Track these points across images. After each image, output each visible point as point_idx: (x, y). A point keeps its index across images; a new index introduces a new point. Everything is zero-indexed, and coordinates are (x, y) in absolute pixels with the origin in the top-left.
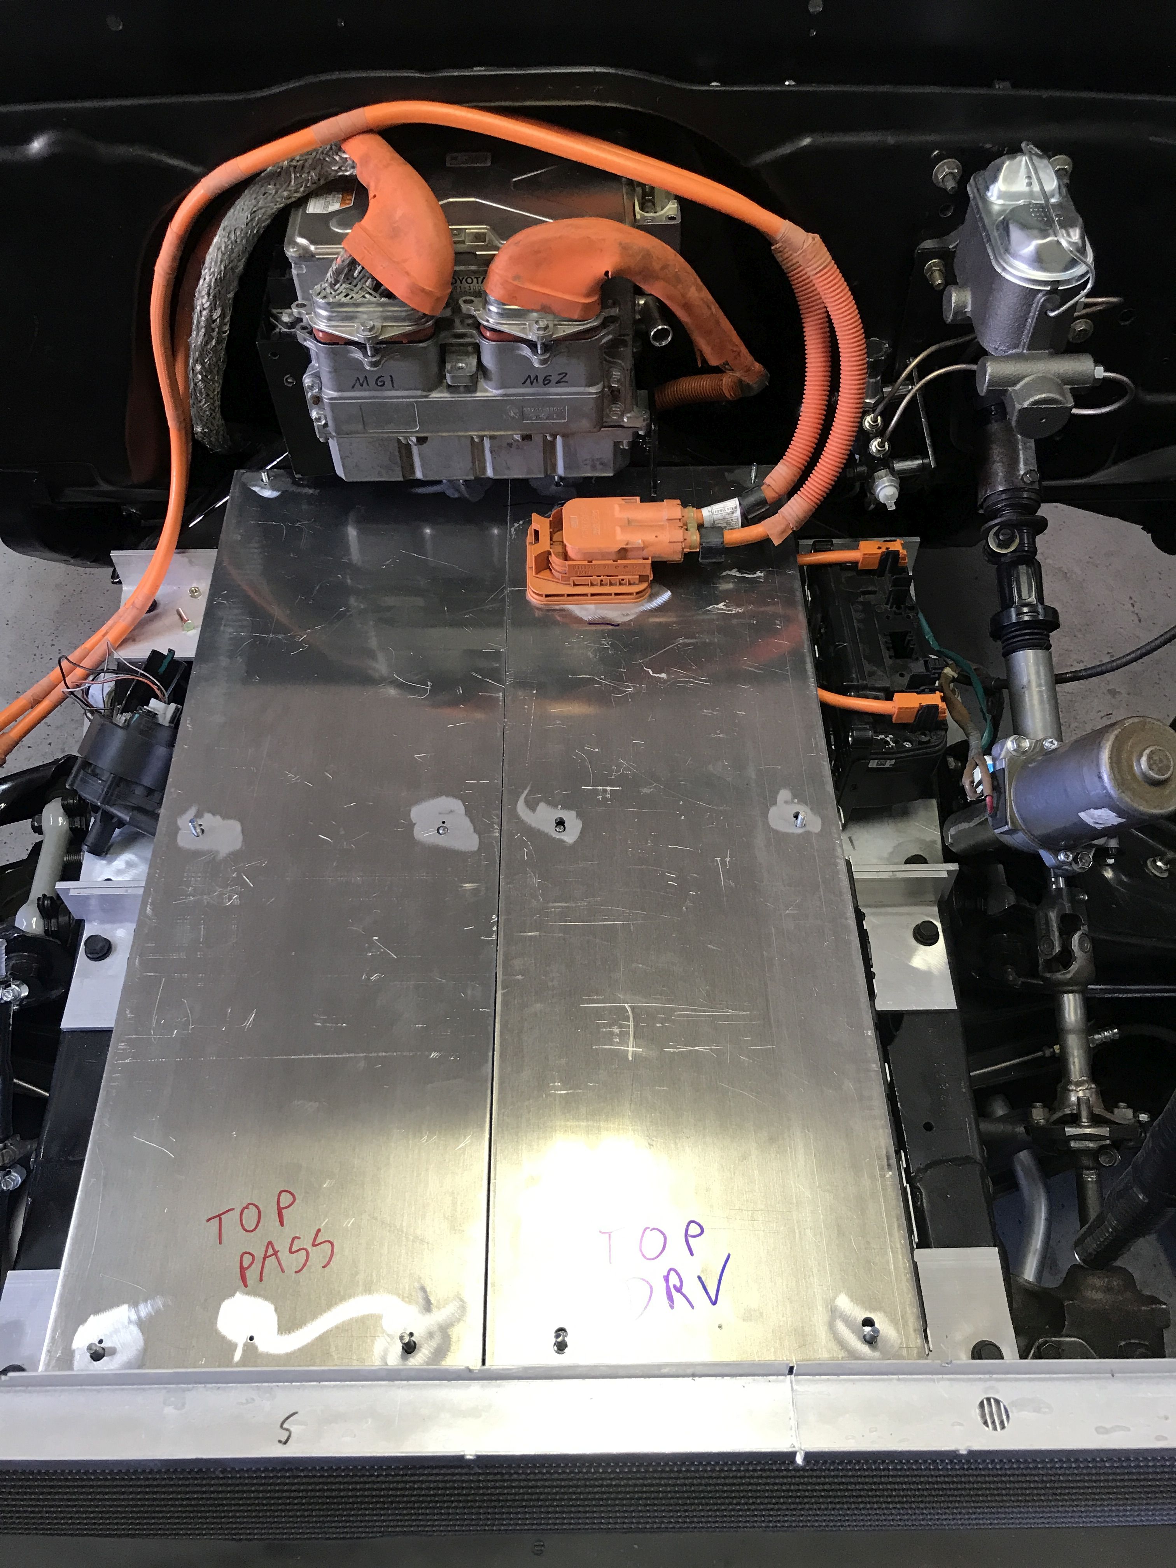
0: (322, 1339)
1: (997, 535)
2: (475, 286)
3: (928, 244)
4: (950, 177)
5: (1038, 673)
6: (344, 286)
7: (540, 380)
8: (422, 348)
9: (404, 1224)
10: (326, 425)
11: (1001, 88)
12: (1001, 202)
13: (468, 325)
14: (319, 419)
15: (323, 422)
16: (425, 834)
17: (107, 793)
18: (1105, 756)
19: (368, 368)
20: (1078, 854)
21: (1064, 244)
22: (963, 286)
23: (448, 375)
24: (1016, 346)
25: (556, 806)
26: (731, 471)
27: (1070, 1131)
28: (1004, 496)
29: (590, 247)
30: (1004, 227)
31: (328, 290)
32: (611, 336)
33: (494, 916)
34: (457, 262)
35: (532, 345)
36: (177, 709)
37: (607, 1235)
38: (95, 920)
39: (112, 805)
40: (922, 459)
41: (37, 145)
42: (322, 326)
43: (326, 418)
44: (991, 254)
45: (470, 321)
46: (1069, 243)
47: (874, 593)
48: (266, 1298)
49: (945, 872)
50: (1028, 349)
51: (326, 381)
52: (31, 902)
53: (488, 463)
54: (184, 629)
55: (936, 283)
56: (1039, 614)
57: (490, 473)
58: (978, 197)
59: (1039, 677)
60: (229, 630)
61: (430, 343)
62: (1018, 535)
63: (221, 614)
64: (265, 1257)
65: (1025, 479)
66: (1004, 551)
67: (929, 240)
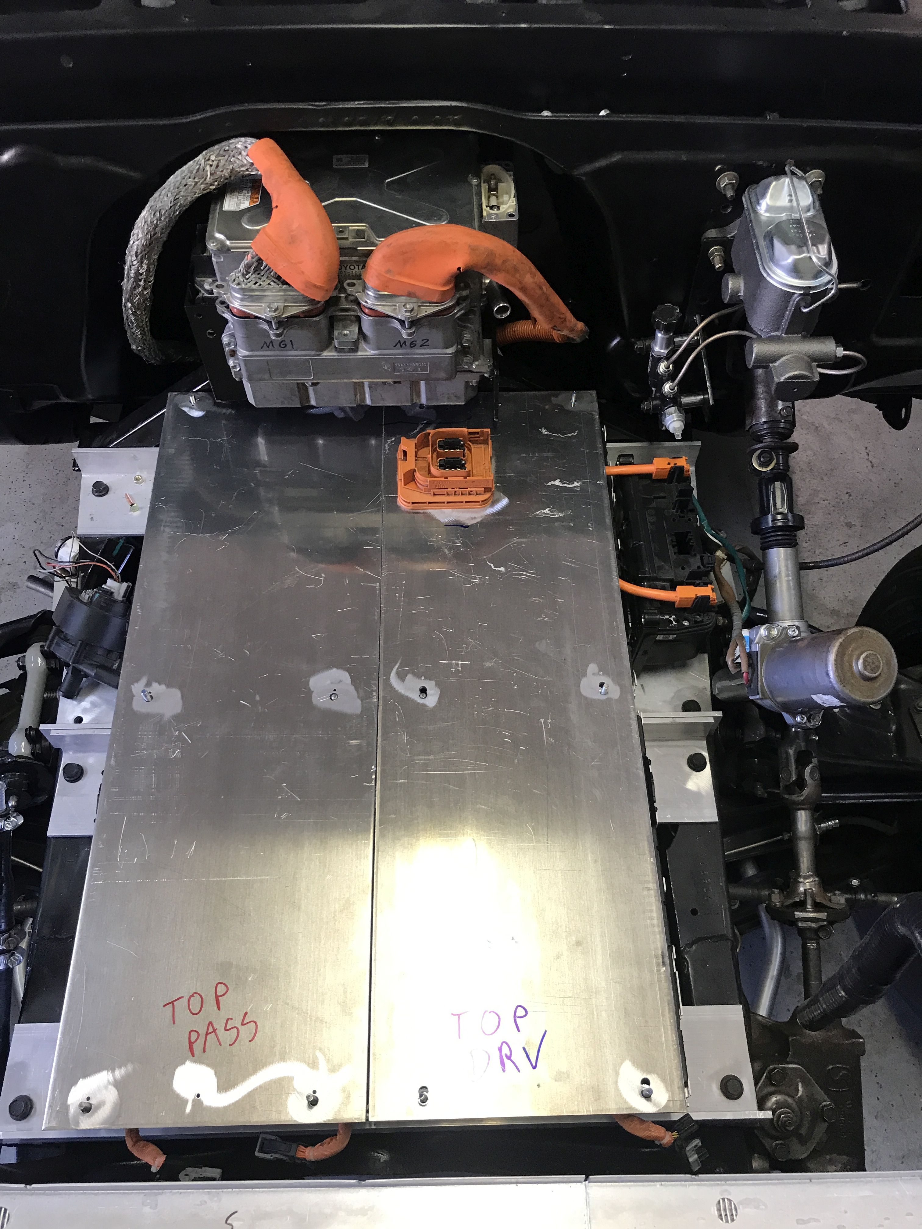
0: (250, 1095)
1: (759, 457)
2: (356, 272)
3: (712, 233)
4: (730, 186)
5: (787, 566)
6: (254, 276)
7: (408, 344)
8: (315, 321)
9: (309, 1008)
10: (240, 370)
11: (772, 118)
12: (768, 215)
13: (352, 301)
14: (235, 367)
15: (238, 369)
16: (320, 700)
17: (76, 655)
18: (832, 657)
19: (273, 338)
20: (811, 715)
21: (815, 259)
22: (738, 274)
23: (336, 341)
24: (777, 330)
25: (420, 677)
26: (556, 396)
27: (798, 914)
28: (765, 426)
29: (445, 249)
30: (770, 238)
31: (241, 279)
32: (463, 312)
33: (373, 767)
34: (341, 255)
35: (402, 322)
36: (128, 587)
37: (457, 1017)
38: (69, 750)
39: (81, 664)
40: (704, 395)
41: (7, 156)
42: (236, 305)
43: (239, 365)
44: (759, 260)
45: (352, 298)
46: (819, 258)
47: (664, 498)
48: (208, 1065)
49: (713, 718)
50: (786, 333)
51: (239, 341)
52: (21, 729)
53: (367, 396)
54: (131, 511)
55: (717, 267)
56: (788, 520)
57: (368, 402)
58: (750, 209)
59: (787, 569)
60: (167, 530)
61: (321, 317)
62: (776, 455)
63: (161, 517)
64: (207, 1034)
65: (782, 413)
66: (764, 470)
67: (713, 230)
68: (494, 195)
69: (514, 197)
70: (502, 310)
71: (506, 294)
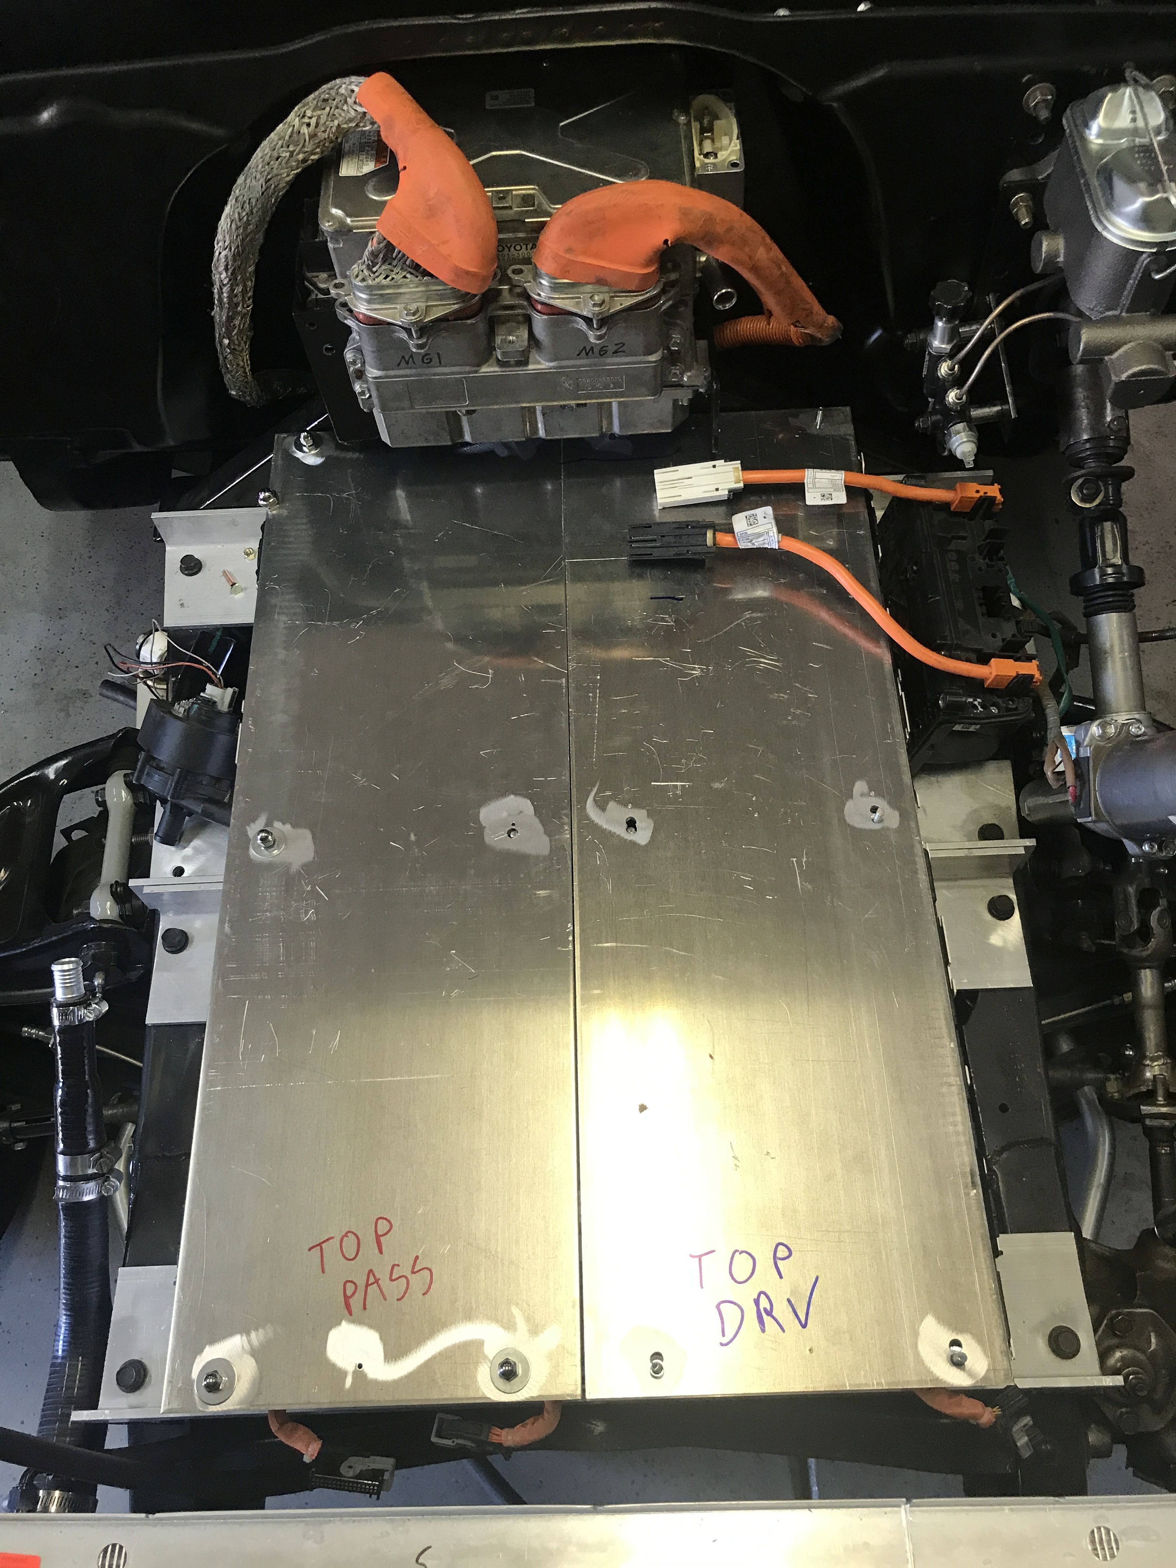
0: (427, 1365)
1: (1080, 489)
2: (523, 253)
3: (1015, 175)
4: (1043, 105)
5: (1121, 637)
6: (383, 267)
7: (596, 350)
8: (469, 325)
9: (499, 1250)
10: (370, 396)
12: (1100, 141)
13: (519, 295)
14: (363, 393)
15: (367, 396)
16: (495, 838)
17: (176, 786)
19: (414, 350)
20: (1164, 841)
21: (1174, 201)
22: (1055, 232)
23: (498, 351)
24: (1115, 307)
25: (626, 805)
26: (796, 416)
27: (1146, 1109)
28: (1088, 446)
29: (647, 215)
30: (1106, 175)
31: (367, 272)
32: (671, 302)
33: (569, 925)
34: (501, 230)
35: (588, 321)
36: (235, 694)
37: (697, 1259)
38: (169, 911)
39: (183, 798)
40: (1001, 405)
41: (45, 116)
42: (363, 308)
43: (369, 391)
44: (1090, 207)
45: (518, 290)
48: (371, 1326)
49: (1023, 848)
50: (1127, 312)
51: (369, 357)
52: (104, 885)
53: (540, 425)
54: (231, 593)
55: (1023, 223)
56: (1123, 574)
57: (542, 433)
58: (1075, 134)
59: (1122, 642)
60: (283, 618)
61: (478, 318)
62: (1104, 485)
63: (274, 601)
64: (367, 1285)
65: (1112, 426)
66: (1088, 506)
67: (1015, 170)
68: (707, 137)
69: (738, 138)
70: (724, 298)
71: (729, 275)
